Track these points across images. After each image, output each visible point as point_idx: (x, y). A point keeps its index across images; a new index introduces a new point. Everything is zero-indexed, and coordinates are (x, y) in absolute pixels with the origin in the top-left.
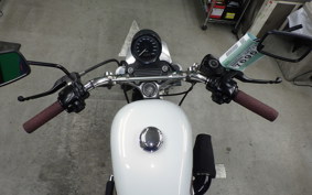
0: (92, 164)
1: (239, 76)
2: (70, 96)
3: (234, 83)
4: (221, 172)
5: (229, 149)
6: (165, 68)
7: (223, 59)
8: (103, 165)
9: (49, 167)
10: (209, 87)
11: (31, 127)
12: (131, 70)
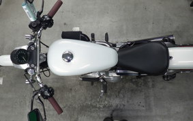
0: (70, 95)
1: (39, 13)
2: (47, 93)
3: (43, 17)
4: (77, 29)
5: (65, 24)
6: (33, 48)
7: (32, 20)
8: (71, 89)
9: (71, 117)
10: (45, 28)
11: (60, 111)
12: (33, 65)
